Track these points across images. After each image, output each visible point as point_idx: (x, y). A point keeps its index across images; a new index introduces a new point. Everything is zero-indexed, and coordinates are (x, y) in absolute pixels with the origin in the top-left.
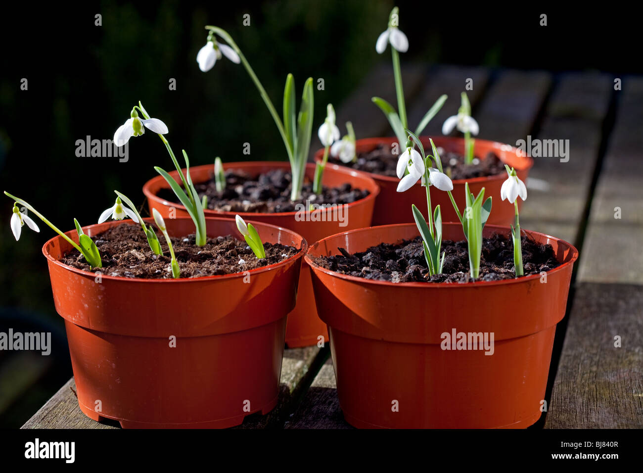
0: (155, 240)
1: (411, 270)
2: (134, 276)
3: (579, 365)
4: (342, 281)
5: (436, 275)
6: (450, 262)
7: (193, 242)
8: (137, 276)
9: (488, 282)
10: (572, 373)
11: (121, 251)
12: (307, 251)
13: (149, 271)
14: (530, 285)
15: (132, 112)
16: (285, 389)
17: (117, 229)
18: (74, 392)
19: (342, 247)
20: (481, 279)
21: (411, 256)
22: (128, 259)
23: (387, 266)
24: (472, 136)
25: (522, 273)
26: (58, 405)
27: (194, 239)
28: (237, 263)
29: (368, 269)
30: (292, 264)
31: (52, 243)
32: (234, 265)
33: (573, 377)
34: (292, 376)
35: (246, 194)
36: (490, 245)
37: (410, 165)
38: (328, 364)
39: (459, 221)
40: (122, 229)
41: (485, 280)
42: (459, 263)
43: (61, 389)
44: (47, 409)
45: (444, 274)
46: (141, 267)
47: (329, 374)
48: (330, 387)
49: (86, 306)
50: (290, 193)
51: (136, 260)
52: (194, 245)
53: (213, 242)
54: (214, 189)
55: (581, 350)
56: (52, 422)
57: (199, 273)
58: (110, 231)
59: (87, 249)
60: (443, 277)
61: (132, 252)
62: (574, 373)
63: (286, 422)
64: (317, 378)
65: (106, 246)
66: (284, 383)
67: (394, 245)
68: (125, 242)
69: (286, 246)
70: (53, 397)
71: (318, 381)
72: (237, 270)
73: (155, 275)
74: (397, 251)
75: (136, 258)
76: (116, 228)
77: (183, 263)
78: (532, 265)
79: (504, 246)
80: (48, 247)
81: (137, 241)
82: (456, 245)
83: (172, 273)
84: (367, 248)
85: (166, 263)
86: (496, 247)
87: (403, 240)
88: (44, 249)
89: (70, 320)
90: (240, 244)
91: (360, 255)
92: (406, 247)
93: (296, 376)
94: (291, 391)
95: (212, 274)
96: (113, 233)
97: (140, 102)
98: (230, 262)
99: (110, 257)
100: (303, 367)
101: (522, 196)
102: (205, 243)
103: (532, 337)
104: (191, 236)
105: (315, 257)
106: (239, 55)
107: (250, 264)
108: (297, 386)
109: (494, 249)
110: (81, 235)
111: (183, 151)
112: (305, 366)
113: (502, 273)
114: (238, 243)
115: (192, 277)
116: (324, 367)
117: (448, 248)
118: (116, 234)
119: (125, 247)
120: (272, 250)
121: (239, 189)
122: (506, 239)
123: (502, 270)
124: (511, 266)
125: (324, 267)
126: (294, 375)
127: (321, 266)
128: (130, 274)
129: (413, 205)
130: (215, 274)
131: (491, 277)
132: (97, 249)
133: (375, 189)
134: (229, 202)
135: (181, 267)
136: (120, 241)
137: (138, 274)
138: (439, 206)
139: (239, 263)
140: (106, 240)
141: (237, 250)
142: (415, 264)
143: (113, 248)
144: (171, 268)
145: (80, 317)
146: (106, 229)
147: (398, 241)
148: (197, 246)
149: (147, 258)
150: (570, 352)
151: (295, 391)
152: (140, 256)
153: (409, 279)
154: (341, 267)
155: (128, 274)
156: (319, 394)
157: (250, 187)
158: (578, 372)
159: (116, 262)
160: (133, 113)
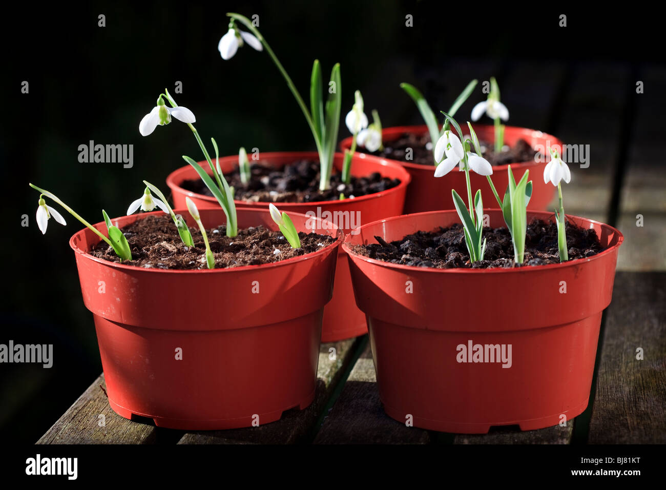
0: (186, 231)
1: (452, 256)
2: (167, 268)
3: (622, 354)
4: (383, 269)
5: (478, 262)
6: (491, 249)
7: (223, 232)
8: (170, 268)
9: (534, 267)
10: (615, 362)
11: (151, 243)
12: (344, 240)
13: (182, 263)
14: (578, 269)
15: (158, 100)
16: (321, 383)
17: (145, 221)
18: (104, 390)
19: (379, 236)
20: (526, 264)
21: (450, 243)
22: (158, 251)
23: (426, 254)
24: (502, 122)
25: (566, 258)
26: (87, 403)
27: (225, 230)
28: (272, 254)
29: (408, 257)
30: (329, 253)
31: (79, 236)
32: (269, 255)
33: (617, 366)
34: (326, 371)
35: (273, 186)
36: (531, 231)
37: (448, 149)
38: (363, 358)
39: (499, 208)
40: (149, 222)
41: (530, 265)
42: (500, 249)
43: (89, 388)
44: (76, 409)
45: (486, 261)
46: (174, 259)
47: (365, 368)
48: (367, 381)
49: (118, 299)
50: (318, 183)
51: (167, 252)
52: (225, 237)
53: (244, 233)
54: (239, 181)
55: (623, 339)
56: (83, 421)
57: (234, 263)
58: (137, 223)
59: (116, 242)
60: (486, 263)
61: (162, 244)
62: (618, 362)
63: (326, 417)
64: (353, 372)
65: (135, 238)
66: (320, 378)
67: (431, 233)
68: (154, 234)
69: (322, 235)
70: (81, 396)
71: (354, 374)
72: (273, 260)
73: (189, 267)
74: (435, 239)
75: (167, 250)
76: (143, 220)
77: (217, 254)
78: (576, 250)
79: (545, 231)
80: (75, 241)
81: (166, 233)
82: (495, 232)
83: (206, 264)
84: (404, 237)
85: (198, 255)
86: (536, 233)
87: (440, 227)
88: (71, 243)
89: (100, 315)
90: (272, 235)
91: (397, 244)
92: (445, 235)
93: (331, 370)
94: (327, 386)
95: (248, 264)
96: (140, 226)
97: (166, 89)
98: (265, 252)
99: (140, 249)
100: (337, 361)
101: (566, 179)
102: (236, 234)
103: (578, 324)
104: (221, 227)
105: (353, 245)
106: (261, 42)
107: (286, 253)
108: (332, 381)
109: (534, 235)
110: (110, 227)
111: (212, 139)
112: (340, 361)
113: (545, 258)
114: (270, 234)
115: (228, 267)
116: (359, 361)
117: (488, 235)
118: (144, 227)
119: (154, 239)
120: (307, 240)
121: (265, 180)
122: (547, 225)
123: (546, 255)
124: (554, 252)
125: (363, 255)
126: (329, 370)
127: (360, 254)
128: (163, 266)
129: (453, 190)
130: (251, 264)
131: (536, 262)
132: (126, 241)
133: (406, 177)
134: (257, 193)
135: (216, 258)
136: (149, 233)
137: (171, 265)
138: (480, 190)
139: (274, 253)
140: (134, 233)
141: (271, 240)
142: (454, 251)
143: (142, 240)
144: (205, 259)
145: (111, 311)
146: (133, 221)
147: (435, 228)
148: (228, 238)
149: (179, 250)
150: (611, 341)
151: (330, 385)
152: (171, 247)
153: (450, 266)
154: (379, 256)
155: (161, 265)
156: (357, 388)
157: (276, 178)
158: (622, 361)
159: (147, 254)
160: (160, 101)
